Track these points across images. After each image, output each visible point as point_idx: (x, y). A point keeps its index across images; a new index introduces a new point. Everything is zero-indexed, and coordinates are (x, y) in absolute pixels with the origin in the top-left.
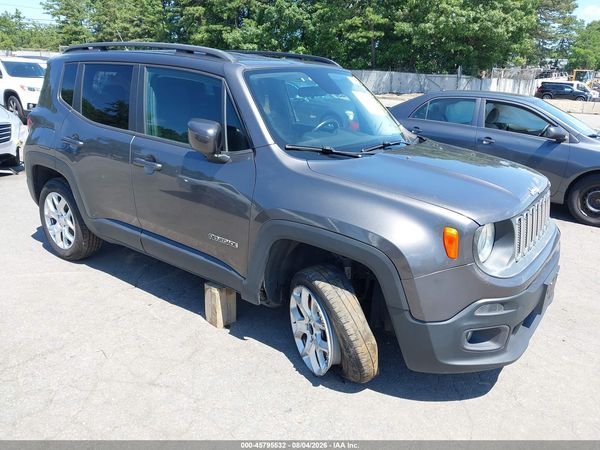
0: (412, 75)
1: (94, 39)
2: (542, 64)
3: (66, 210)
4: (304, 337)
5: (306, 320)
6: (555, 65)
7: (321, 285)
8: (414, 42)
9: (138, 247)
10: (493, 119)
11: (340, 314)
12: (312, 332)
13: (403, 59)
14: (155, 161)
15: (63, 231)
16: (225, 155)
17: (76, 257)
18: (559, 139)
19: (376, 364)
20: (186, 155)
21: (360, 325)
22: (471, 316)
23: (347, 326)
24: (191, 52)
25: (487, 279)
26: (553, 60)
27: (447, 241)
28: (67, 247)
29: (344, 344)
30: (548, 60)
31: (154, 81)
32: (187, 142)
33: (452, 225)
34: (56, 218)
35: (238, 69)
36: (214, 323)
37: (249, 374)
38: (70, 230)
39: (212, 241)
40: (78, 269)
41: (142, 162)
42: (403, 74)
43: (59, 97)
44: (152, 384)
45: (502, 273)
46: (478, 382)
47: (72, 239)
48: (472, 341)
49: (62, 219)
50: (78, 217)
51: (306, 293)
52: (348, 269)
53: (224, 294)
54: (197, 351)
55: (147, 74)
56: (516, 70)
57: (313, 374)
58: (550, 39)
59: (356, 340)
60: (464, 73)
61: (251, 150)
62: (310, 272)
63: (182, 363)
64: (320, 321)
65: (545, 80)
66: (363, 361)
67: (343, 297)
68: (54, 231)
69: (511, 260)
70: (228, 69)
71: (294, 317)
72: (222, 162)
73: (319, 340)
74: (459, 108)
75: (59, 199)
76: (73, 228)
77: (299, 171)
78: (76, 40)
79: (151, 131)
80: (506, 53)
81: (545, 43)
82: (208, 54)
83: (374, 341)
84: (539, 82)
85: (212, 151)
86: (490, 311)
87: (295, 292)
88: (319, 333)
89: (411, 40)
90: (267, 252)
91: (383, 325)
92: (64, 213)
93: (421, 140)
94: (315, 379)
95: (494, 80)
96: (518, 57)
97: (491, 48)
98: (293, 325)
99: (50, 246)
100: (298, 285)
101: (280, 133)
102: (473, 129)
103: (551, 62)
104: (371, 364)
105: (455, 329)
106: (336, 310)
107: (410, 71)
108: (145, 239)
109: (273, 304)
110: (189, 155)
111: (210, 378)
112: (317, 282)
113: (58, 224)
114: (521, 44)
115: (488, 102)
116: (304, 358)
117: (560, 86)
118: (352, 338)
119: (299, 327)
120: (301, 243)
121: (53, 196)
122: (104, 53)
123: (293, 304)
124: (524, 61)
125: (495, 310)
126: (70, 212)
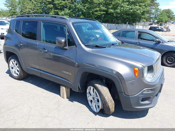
0: (114, 25)
1: (20, 14)
2: (150, 21)
3: (16, 64)
4: (91, 101)
5: (92, 96)
6: (154, 22)
7: (97, 85)
8: (114, 15)
9: (39, 75)
10: (140, 37)
11: (103, 94)
12: (94, 99)
13: (111, 20)
14: (45, 50)
15: (16, 71)
16: (67, 47)
17: (20, 79)
18: (159, 42)
19: (114, 109)
20: (55, 48)
21: (109, 97)
22: (142, 93)
23: (106, 98)
24: (56, 17)
25: (147, 83)
26: (153, 20)
27: (135, 72)
28: (17, 75)
29: (104, 103)
30: (152, 20)
31: (44, 26)
32: (56, 44)
33: (136, 67)
34: (13, 67)
35: (70, 22)
36: (63, 97)
37: (75, 113)
38: (18, 71)
39: (63, 73)
40: (20, 82)
41: (41, 50)
42: (111, 24)
43: (14, 31)
44: (46, 116)
45: (150, 81)
46: (143, 113)
47: (18, 73)
48: (142, 101)
49: (15, 67)
50: (20, 66)
51: (92, 88)
52: (104, 81)
53: (66, 89)
54: (59, 106)
55: (42, 24)
56: (143, 23)
57: (95, 112)
58: (152, 14)
59: (109, 101)
60: (129, 24)
61: (75, 46)
62: (93, 82)
63: (55, 110)
64: (97, 96)
65: (151, 26)
66: (110, 108)
67: (104, 89)
68: (13, 71)
69: (153, 77)
70: (67, 22)
71: (88, 95)
72: (66, 49)
73: (97, 102)
74: (129, 34)
75: (14, 61)
76: (19, 70)
77: (90, 52)
78: (15, 14)
79: (43, 41)
80: (140, 18)
81: (151, 16)
82: (61, 18)
83: (114, 102)
84: (149, 27)
85: (63, 46)
86: (147, 92)
87: (89, 88)
88: (96, 100)
89: (113, 14)
90: (80, 76)
91: (115, 97)
92: (16, 65)
93: (122, 43)
94: (95, 114)
95: (137, 26)
96: (143, 20)
97: (136, 17)
98: (88, 98)
99: (11, 76)
100: (90, 86)
101: (83, 41)
102: (135, 40)
103: (152, 21)
104: (112, 109)
105: (138, 98)
106: (102, 93)
107: (113, 23)
108: (41, 73)
109: (82, 92)
110: (56, 48)
111: (64, 114)
112: (96, 85)
113: (14, 69)
114: (144, 16)
115: (138, 32)
116: (91, 107)
117: (155, 28)
118: (107, 101)
119: (90, 98)
120: (90, 73)
121: (13, 60)
122: (28, 18)
123: (88, 91)
124: (145, 20)
125: (149, 92)
126: (18, 65)
